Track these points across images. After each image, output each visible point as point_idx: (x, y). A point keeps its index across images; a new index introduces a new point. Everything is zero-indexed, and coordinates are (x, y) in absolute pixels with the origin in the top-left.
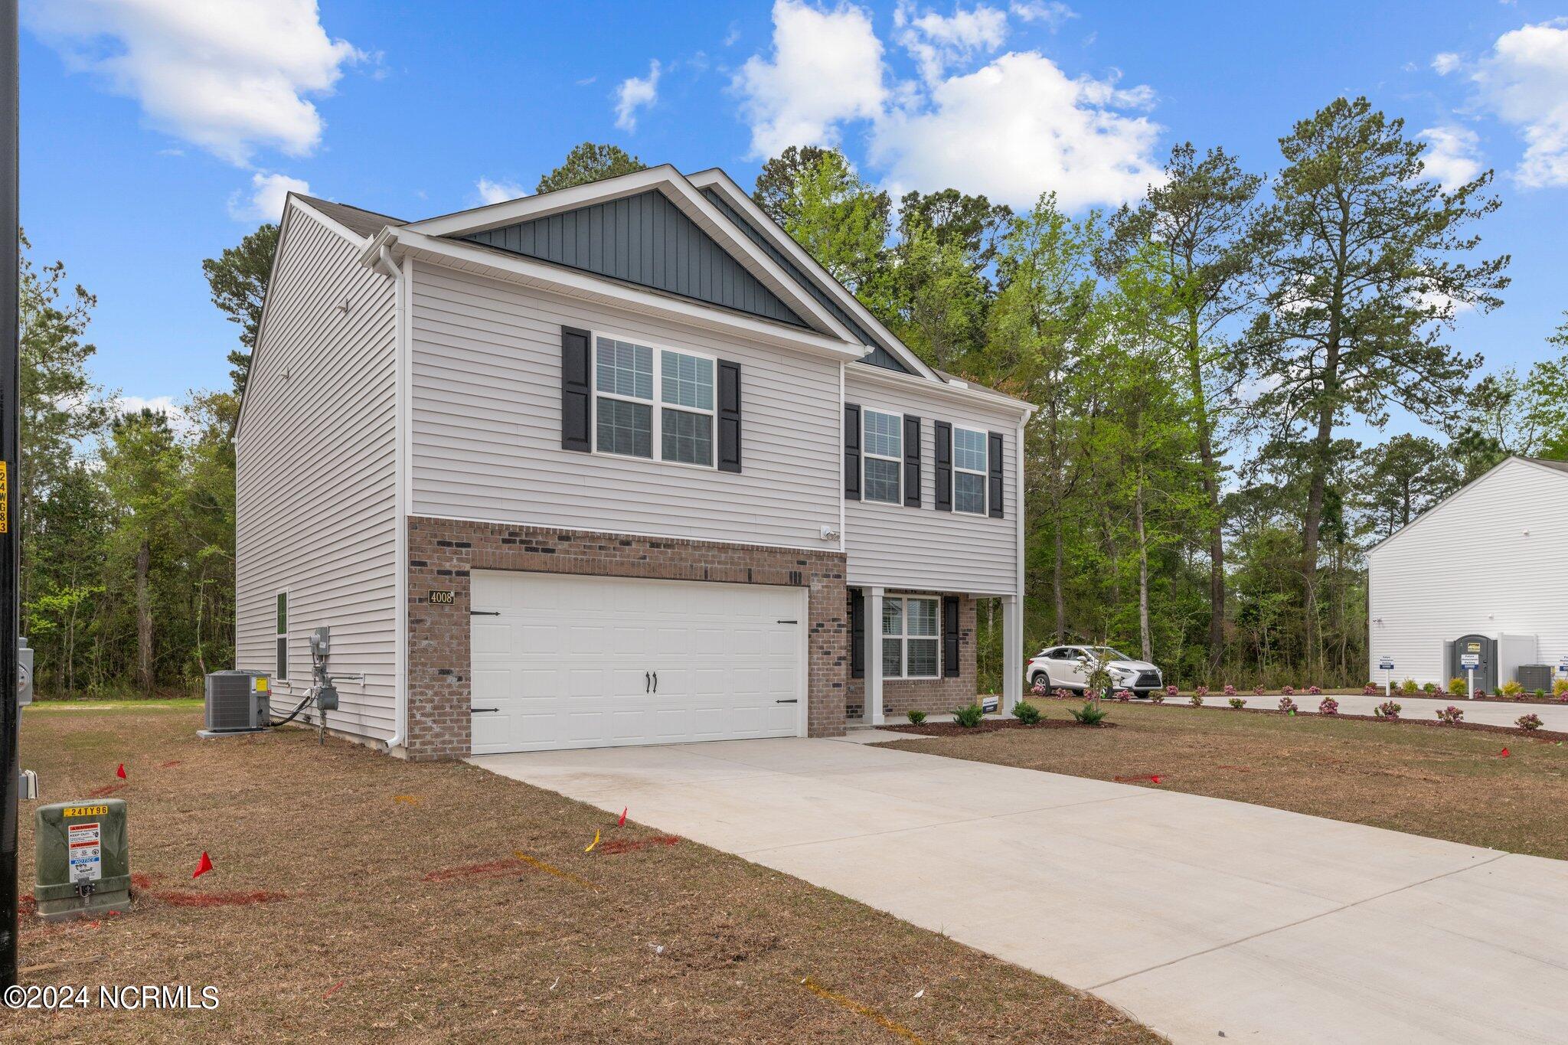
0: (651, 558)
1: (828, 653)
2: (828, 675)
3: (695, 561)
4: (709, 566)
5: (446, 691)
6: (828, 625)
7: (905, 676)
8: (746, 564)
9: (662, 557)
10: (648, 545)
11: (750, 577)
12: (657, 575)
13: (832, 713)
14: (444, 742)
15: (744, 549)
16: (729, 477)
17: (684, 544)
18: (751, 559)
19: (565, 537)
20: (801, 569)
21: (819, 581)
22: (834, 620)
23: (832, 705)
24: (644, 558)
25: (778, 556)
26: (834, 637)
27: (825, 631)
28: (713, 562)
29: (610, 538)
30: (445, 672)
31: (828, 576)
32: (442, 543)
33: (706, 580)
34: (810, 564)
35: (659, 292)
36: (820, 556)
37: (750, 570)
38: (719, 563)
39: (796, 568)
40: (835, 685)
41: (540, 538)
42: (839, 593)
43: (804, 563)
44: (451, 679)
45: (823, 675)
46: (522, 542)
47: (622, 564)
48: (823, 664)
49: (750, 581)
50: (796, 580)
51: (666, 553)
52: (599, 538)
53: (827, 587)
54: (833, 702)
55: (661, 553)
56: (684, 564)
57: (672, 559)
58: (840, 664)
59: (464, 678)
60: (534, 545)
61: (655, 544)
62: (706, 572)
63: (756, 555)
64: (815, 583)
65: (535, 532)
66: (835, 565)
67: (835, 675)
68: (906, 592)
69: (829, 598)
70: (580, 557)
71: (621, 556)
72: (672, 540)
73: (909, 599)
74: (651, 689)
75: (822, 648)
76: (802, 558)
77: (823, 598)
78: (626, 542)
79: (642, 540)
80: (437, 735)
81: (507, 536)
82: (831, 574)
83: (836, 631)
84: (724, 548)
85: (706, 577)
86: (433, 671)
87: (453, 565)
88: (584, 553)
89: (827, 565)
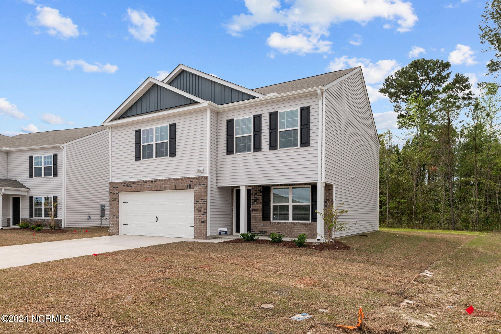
0: (151, 185)
1: (200, 211)
2: (200, 218)
3: (161, 185)
4: (165, 186)
5: (114, 220)
6: (200, 202)
7: (290, 220)
8: (175, 184)
9: (153, 185)
10: (150, 182)
11: (176, 188)
12: (152, 190)
13: (201, 231)
14: (114, 231)
15: (174, 179)
16: (173, 158)
17: (159, 180)
18: (176, 182)
19: (134, 183)
20: (191, 183)
21: (197, 187)
22: (202, 200)
23: (201, 229)
24: (149, 186)
25: (184, 180)
26: (202, 205)
27: (199, 204)
28: (166, 185)
29: (142, 181)
30: (114, 216)
31: (200, 185)
32: (114, 187)
33: (164, 190)
34: (194, 181)
35: (149, 113)
36: (197, 178)
37: (176, 186)
38: (167, 185)
39: (190, 183)
40: (202, 222)
41: (129, 184)
42: (204, 190)
43: (192, 181)
44: (115, 217)
45: (198, 218)
46: (126, 185)
47: (145, 188)
48: (198, 215)
49: (176, 189)
50: (190, 187)
51: (154, 183)
52: (140, 182)
53: (199, 188)
54: (201, 227)
55: (153, 184)
56: (158, 186)
57: (156, 185)
58: (204, 215)
59: (118, 217)
60: (128, 186)
61: (152, 181)
62: (164, 188)
63: (178, 181)
64: (196, 188)
65: (128, 182)
66: (203, 181)
67: (202, 218)
68: (290, 185)
69: (200, 192)
70: (136, 187)
71: (145, 186)
72: (155, 180)
73: (293, 188)
74: (157, 221)
75: (198, 209)
76: (191, 180)
77: (199, 192)
78: (146, 182)
79: (149, 181)
80: (113, 229)
81: (124, 184)
82: (201, 184)
83: (203, 203)
84: (169, 180)
85: (164, 189)
86: (113, 215)
87: (115, 192)
88: (137, 186)
89: (200, 181)
